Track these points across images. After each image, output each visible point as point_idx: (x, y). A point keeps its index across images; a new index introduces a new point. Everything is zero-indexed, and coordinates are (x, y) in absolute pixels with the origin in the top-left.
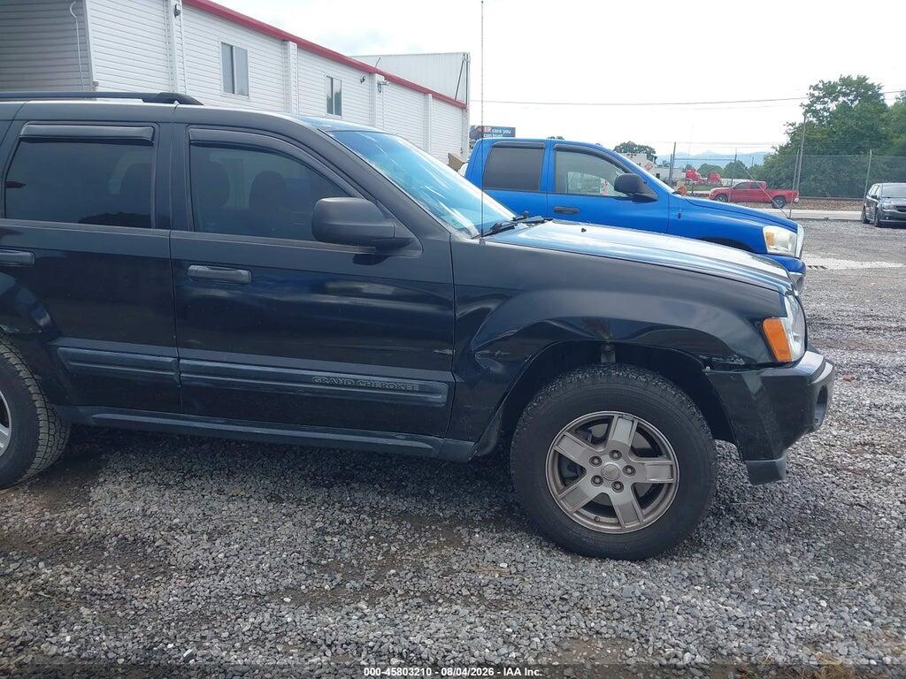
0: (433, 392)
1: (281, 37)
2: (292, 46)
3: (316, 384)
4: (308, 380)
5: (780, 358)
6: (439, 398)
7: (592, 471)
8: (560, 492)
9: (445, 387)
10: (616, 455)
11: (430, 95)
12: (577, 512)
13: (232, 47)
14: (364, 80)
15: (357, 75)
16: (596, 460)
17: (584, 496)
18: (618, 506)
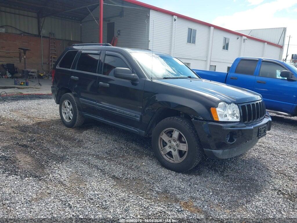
0: (138, 117)
1: (209, 25)
2: (212, 28)
3: (117, 112)
4: (116, 110)
5: (215, 119)
6: (138, 119)
7: (169, 144)
8: (161, 148)
9: (139, 116)
10: (174, 141)
11: (266, 43)
12: (165, 155)
13: (192, 29)
14: (238, 38)
15: (235, 37)
16: (170, 141)
17: (166, 151)
18: (174, 155)
